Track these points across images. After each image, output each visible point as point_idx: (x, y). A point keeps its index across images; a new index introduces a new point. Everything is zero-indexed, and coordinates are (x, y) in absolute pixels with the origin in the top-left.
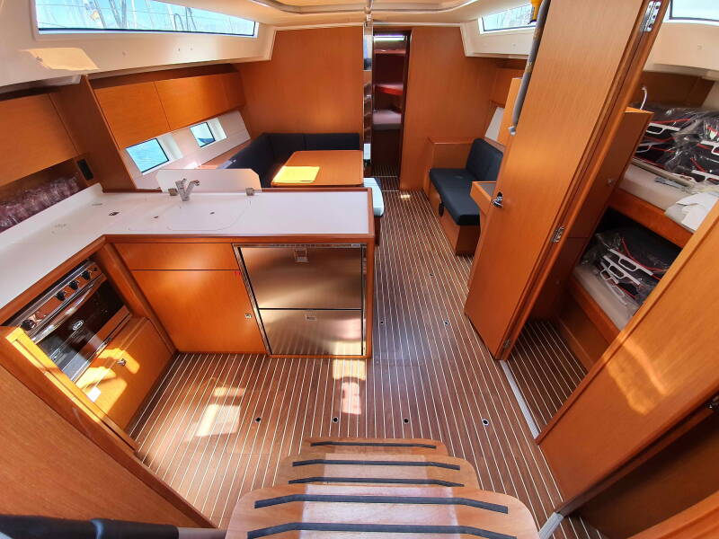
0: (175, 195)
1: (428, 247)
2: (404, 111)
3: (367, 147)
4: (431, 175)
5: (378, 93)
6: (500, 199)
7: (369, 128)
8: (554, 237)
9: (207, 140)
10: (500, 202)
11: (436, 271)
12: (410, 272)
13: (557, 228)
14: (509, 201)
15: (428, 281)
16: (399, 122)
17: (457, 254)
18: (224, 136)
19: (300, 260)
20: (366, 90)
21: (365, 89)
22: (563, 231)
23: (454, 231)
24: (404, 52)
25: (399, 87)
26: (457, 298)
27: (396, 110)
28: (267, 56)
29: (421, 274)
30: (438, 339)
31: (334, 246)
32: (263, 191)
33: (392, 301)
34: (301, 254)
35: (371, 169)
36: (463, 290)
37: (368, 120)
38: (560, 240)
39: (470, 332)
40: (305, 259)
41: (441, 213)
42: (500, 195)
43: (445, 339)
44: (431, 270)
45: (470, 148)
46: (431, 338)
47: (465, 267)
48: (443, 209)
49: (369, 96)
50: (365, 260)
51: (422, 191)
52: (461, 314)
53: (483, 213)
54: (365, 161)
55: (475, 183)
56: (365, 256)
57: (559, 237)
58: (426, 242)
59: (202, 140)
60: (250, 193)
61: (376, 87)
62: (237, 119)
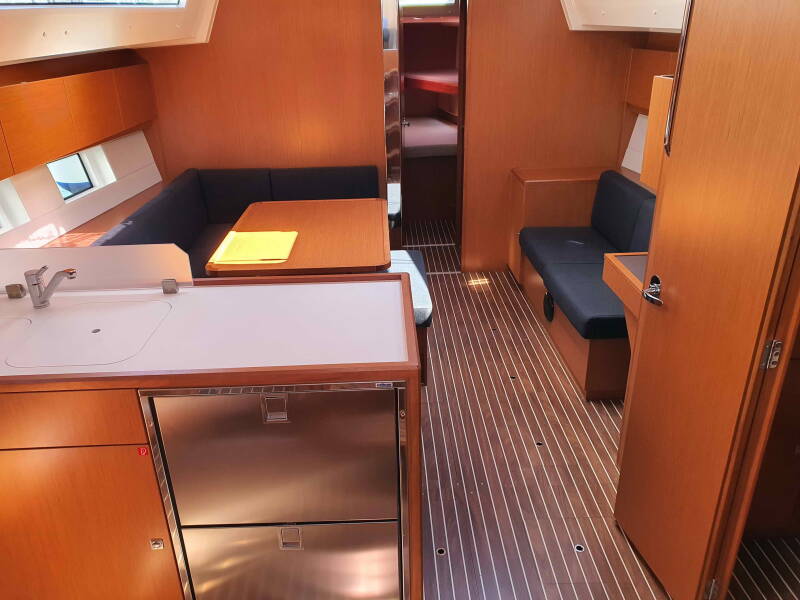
0: (18, 297)
1: (527, 385)
2: (463, 122)
3: (394, 191)
4: (523, 240)
5: (410, 89)
6: (655, 288)
7: (396, 152)
8: (765, 357)
9: (78, 185)
10: (657, 294)
11: (548, 434)
12: (494, 437)
13: (768, 342)
14: (672, 291)
15: (533, 457)
16: (454, 141)
17: (588, 400)
18: (110, 178)
19: (273, 418)
20: (388, 85)
21: (386, 83)
22: (782, 346)
23: (580, 351)
24: (456, 20)
25: (450, 79)
26: (598, 493)
27: (446, 118)
28: (202, 36)
29: (517, 441)
30: (564, 584)
31: (335, 387)
32: (196, 284)
33: (461, 504)
34: (275, 406)
35: (402, 233)
36: (608, 474)
37: (394, 139)
38: (779, 363)
39: (631, 567)
40: (283, 417)
41: (550, 314)
42: (655, 280)
43: (580, 585)
44: (537, 434)
45: (595, 187)
46: (550, 584)
47: (609, 425)
48: (552, 305)
49: (394, 94)
50: (402, 413)
51: (508, 270)
52: (608, 525)
53: (631, 313)
54: (390, 217)
55: (610, 256)
56: (402, 408)
57: (776, 359)
58: (523, 374)
59: (66, 186)
60: (170, 288)
61: (406, 79)
62: (138, 146)
